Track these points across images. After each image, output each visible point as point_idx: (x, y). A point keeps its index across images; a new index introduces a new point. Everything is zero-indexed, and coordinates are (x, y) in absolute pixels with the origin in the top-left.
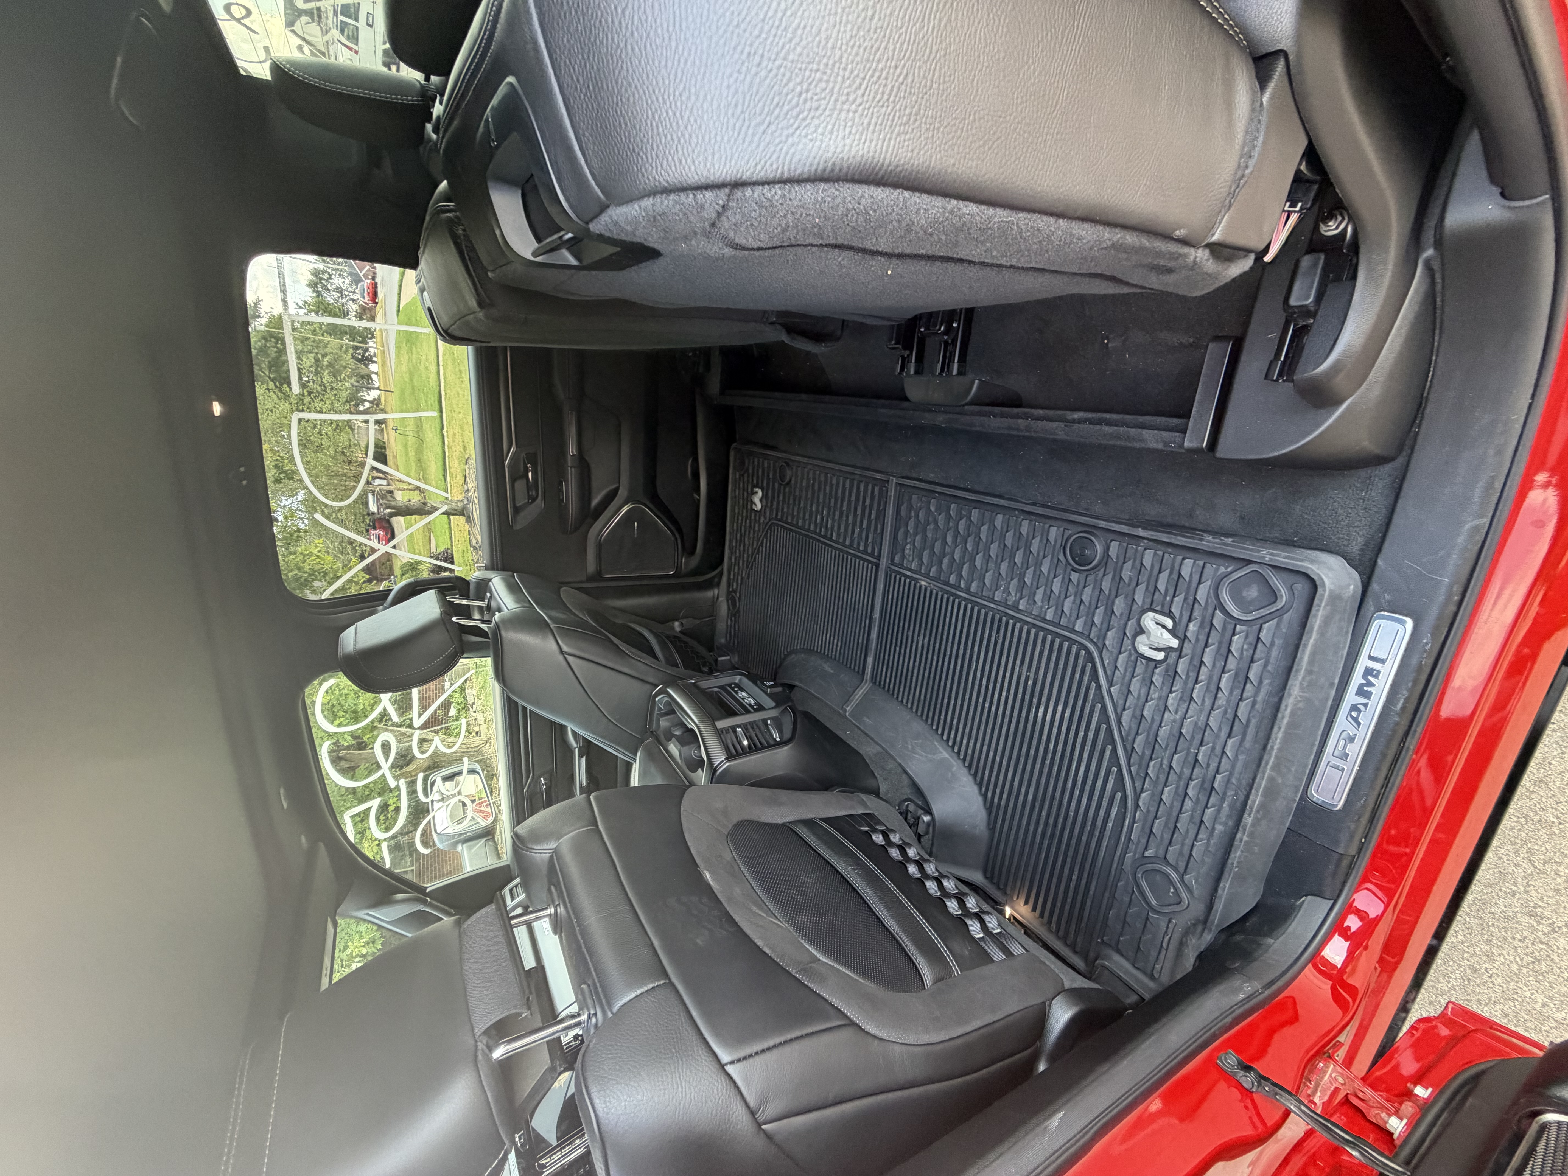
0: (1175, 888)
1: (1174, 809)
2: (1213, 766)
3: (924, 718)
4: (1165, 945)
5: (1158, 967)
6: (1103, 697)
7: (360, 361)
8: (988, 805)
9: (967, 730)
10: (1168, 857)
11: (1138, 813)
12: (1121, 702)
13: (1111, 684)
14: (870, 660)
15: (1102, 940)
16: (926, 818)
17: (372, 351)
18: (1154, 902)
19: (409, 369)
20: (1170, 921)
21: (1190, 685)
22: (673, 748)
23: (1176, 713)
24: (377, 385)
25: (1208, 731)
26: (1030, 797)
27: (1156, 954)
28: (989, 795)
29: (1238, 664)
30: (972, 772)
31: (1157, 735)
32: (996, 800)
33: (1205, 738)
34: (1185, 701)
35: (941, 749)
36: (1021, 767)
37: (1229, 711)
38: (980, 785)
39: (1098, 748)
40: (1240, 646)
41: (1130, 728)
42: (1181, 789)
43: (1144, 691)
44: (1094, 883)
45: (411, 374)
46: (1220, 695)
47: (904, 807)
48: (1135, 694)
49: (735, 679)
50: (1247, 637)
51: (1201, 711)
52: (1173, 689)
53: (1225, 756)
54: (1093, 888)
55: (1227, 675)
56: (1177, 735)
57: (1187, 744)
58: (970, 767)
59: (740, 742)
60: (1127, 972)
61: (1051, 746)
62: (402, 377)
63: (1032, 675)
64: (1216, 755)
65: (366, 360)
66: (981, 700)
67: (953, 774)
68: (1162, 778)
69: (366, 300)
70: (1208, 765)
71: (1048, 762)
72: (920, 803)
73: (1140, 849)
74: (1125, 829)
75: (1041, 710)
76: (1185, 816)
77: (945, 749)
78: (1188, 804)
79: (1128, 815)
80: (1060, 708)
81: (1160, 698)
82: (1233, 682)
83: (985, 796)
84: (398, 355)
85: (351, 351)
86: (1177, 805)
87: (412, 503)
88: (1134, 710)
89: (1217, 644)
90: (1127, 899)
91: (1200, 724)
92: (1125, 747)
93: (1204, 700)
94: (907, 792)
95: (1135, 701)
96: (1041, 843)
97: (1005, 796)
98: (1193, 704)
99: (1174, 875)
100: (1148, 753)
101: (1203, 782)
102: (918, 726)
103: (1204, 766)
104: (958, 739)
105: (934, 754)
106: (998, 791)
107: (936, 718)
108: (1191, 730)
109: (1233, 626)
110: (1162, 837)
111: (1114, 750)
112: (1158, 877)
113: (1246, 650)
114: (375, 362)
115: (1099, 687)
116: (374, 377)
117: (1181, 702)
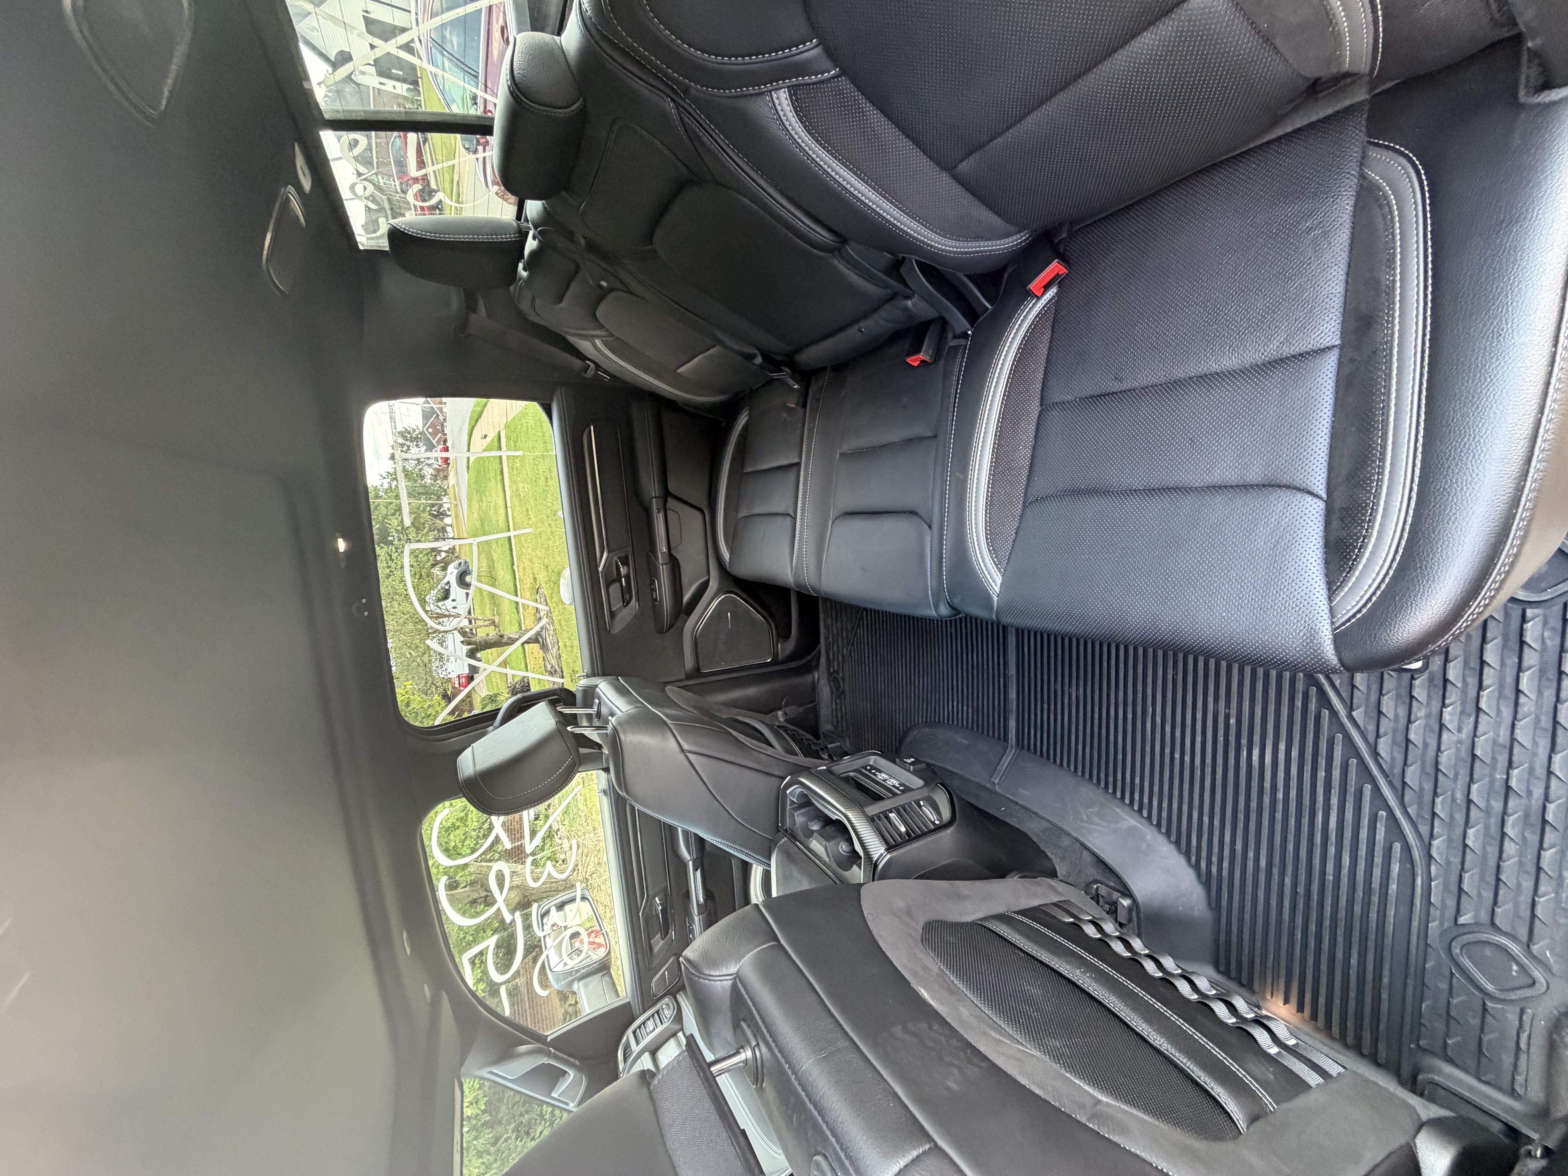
0: (1518, 963)
1: (1490, 856)
2: (1538, 792)
3: (1095, 781)
4: (1523, 1046)
5: (1520, 1079)
6: (1342, 725)
7: (435, 516)
8: (1204, 879)
9: (1156, 789)
10: (1498, 922)
11: (1433, 868)
12: (1371, 728)
13: (1351, 708)
14: (1012, 723)
15: (1418, 1045)
16: (1126, 902)
17: (446, 506)
18: (1490, 987)
19: (480, 517)
20: (1522, 1012)
21: (1472, 693)
22: (816, 845)
23: (1460, 730)
24: (451, 536)
25: (1517, 749)
26: (1263, 863)
27: (1511, 1060)
28: (1203, 865)
29: (1542, 656)
30: (1173, 838)
31: (1437, 763)
32: (1214, 870)
33: (1515, 758)
34: (1469, 716)
35: (1127, 817)
36: (1241, 825)
37: (1543, 718)
38: (1187, 855)
39: (1351, 789)
40: (1538, 633)
41: (1393, 759)
42: (1494, 830)
43: (1402, 712)
44: (1387, 966)
45: (482, 521)
46: (1522, 699)
47: (1093, 891)
48: (1391, 715)
49: (869, 760)
50: (1545, 623)
51: (1499, 724)
52: (1447, 702)
53: (1553, 778)
54: (1386, 973)
55: (1527, 673)
56: (1469, 759)
57: (1487, 770)
58: (1168, 834)
59: (896, 829)
60: (1471, 1088)
61: (1280, 795)
62: (475, 524)
63: (1233, 712)
64: (1538, 778)
65: (441, 515)
66: (1167, 750)
67: (1148, 845)
68: (1460, 817)
69: (440, 463)
70: (1530, 793)
71: (1279, 816)
72: (1112, 884)
73: (1450, 913)
74: (1418, 891)
75: (1256, 753)
76: (1507, 866)
77: (1132, 817)
78: (1510, 848)
79: (1419, 871)
80: (1282, 747)
81: (1428, 716)
82: (1540, 682)
83: (1197, 867)
84: (470, 506)
85: (428, 508)
86: (1493, 850)
87: (490, 637)
88: (1394, 736)
89: (1500, 638)
90: (1444, 986)
91: (1501, 740)
92: (1391, 784)
93: (1499, 712)
94: (1092, 872)
95: (1392, 724)
96: (1293, 919)
97: (1226, 865)
98: (1483, 718)
99: (1515, 948)
100: (1428, 787)
101: (1527, 816)
102: (1088, 792)
103: (1523, 794)
104: (1146, 800)
105: (1117, 822)
106: (1215, 859)
107: (1111, 779)
108: (1489, 750)
109: (1520, 612)
110: (1479, 895)
111: (1376, 789)
112: (1488, 951)
113: (1550, 638)
114: (450, 516)
115: (1334, 713)
116: (449, 529)
117: (1464, 717)
